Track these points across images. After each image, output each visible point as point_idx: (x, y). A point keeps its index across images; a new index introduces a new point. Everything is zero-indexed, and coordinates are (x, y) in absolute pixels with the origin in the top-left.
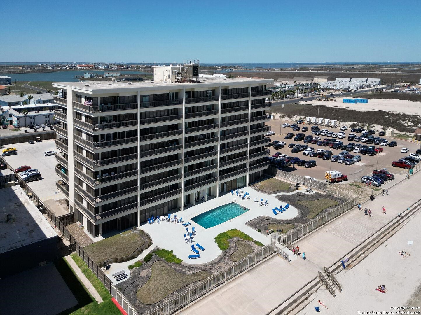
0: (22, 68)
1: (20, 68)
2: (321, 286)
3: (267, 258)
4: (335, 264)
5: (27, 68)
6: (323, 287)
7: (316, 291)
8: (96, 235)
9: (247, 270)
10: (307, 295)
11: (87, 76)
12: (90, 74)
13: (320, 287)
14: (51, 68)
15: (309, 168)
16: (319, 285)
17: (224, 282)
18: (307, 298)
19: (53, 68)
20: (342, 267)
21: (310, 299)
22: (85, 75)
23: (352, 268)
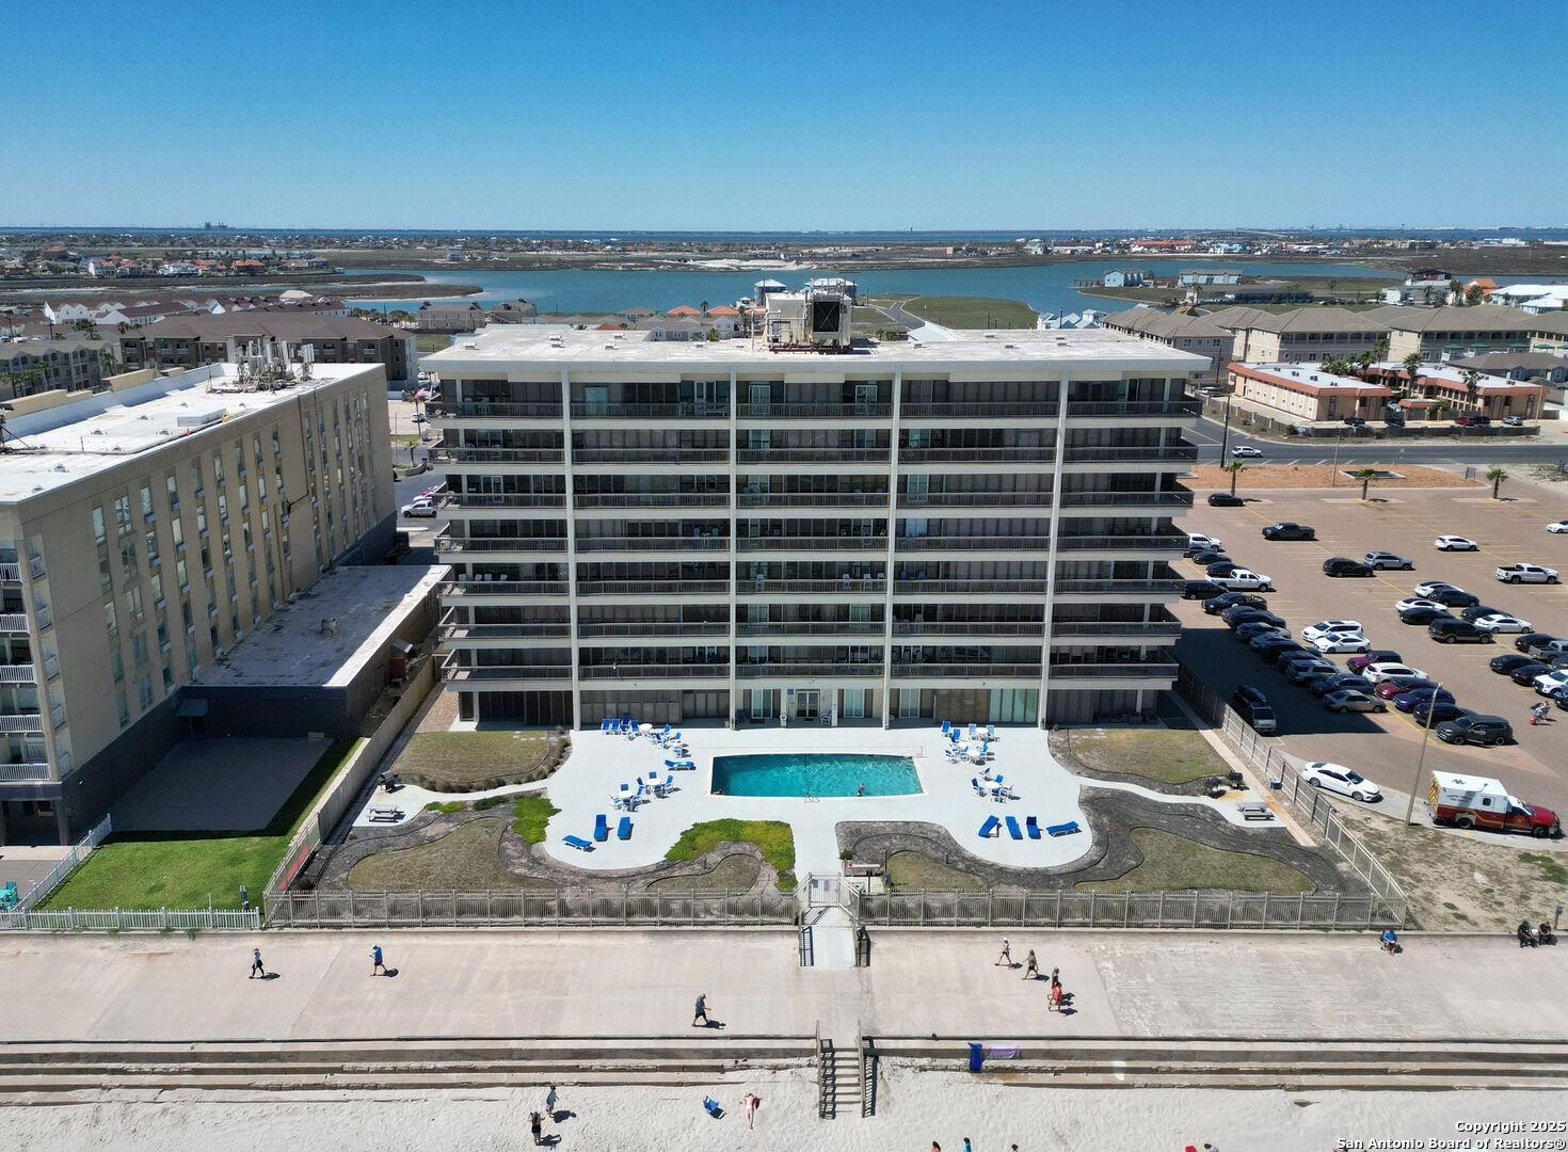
0: (955, 251)
1: (950, 250)
2: (809, 1066)
3: (747, 928)
4: (935, 1038)
5: (969, 250)
6: (813, 1074)
7: (775, 1068)
8: (466, 715)
9: (648, 928)
10: (729, 1063)
11: (1115, 280)
12: (1126, 275)
13: (800, 1067)
14: (1040, 252)
15: (1450, 741)
16: (804, 1061)
17: (555, 925)
18: (721, 1069)
19: (1046, 251)
20: (963, 1062)
21: (730, 1076)
22: (1107, 277)
23: (1009, 1085)
